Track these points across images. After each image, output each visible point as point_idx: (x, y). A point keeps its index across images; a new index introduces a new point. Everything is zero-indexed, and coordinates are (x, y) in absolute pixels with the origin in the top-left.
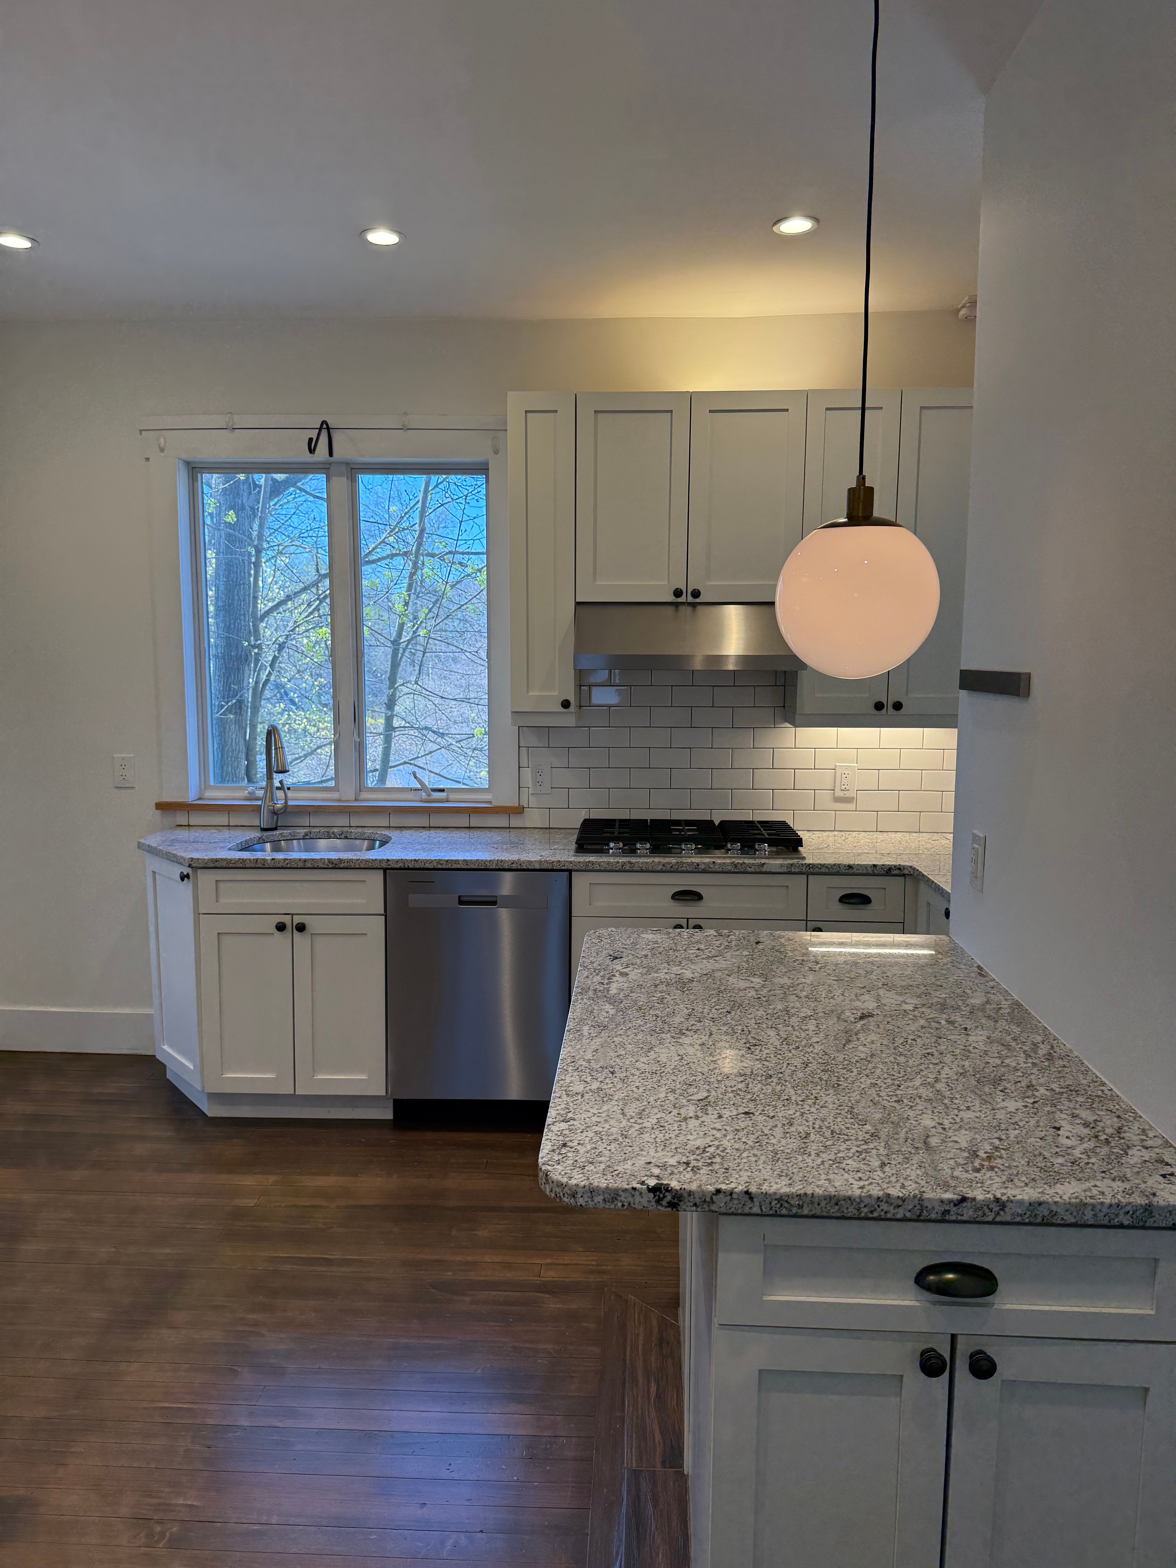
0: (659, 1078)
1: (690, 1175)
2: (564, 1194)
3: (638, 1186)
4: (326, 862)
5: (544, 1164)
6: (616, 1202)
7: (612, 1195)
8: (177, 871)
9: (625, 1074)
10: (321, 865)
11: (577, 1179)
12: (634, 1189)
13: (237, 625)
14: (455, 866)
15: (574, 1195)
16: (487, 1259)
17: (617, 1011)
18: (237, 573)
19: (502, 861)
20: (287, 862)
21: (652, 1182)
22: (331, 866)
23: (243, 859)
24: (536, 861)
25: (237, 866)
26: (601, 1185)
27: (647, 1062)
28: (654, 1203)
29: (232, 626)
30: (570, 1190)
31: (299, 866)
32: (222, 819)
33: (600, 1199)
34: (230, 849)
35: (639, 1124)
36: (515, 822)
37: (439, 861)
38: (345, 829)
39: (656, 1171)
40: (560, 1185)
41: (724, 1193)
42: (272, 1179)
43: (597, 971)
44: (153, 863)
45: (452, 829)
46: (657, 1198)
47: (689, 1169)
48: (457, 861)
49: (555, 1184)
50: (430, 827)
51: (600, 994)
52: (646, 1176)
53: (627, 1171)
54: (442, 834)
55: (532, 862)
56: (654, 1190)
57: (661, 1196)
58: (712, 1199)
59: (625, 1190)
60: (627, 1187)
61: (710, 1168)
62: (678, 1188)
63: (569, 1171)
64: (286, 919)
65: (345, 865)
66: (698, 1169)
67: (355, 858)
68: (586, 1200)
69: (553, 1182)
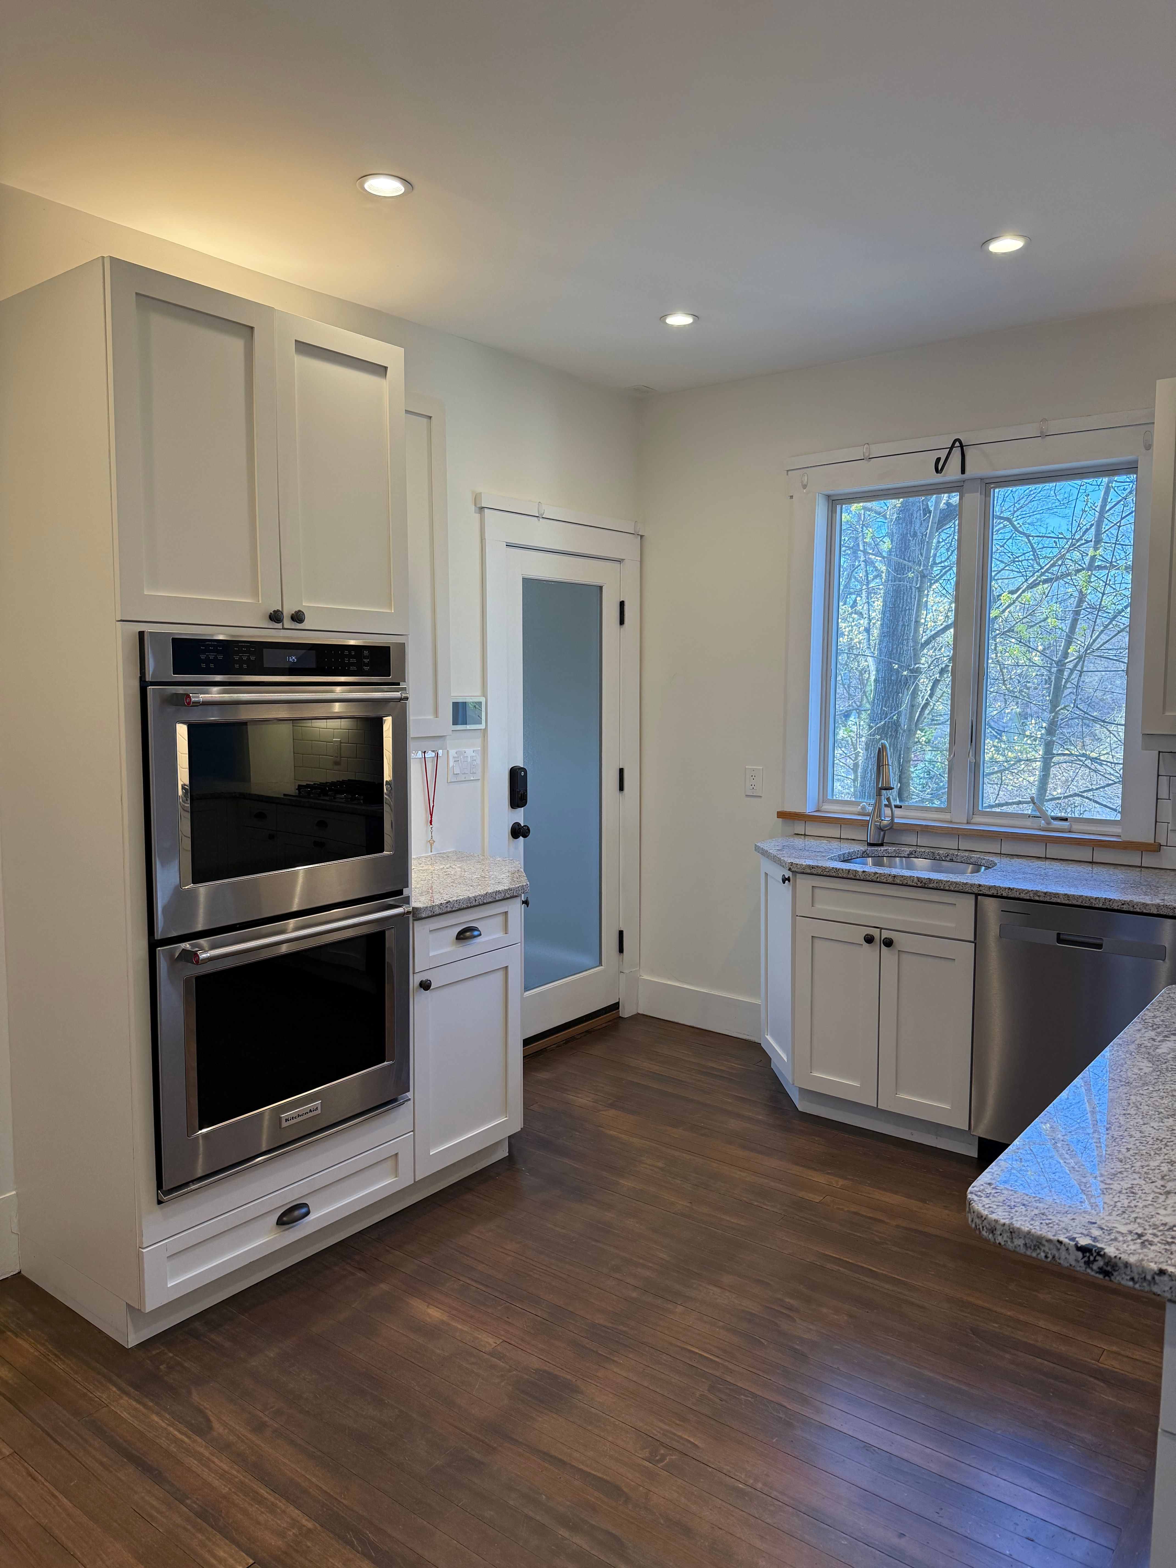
0: (1163, 1147)
1: (1138, 1246)
2: (983, 1227)
3: (1066, 1241)
4: (916, 880)
5: (971, 1193)
6: (1038, 1251)
7: (1035, 1243)
8: (780, 872)
9: (1121, 1133)
10: (910, 883)
11: (1000, 1215)
12: (1060, 1242)
13: (899, 649)
14: (1054, 900)
15: (992, 1231)
16: (1042, 1324)
17: (1154, 1070)
18: (903, 599)
19: (1110, 900)
20: (877, 876)
21: (1084, 1241)
22: (919, 885)
23: (836, 869)
24: (1153, 905)
25: (831, 874)
26: (1023, 1227)
27: (1157, 1128)
28: (1082, 1265)
29: (895, 651)
30: (989, 1224)
31: (888, 881)
32: (834, 832)
33: (1019, 1242)
34: (831, 859)
35: (1106, 1184)
36: (1149, 860)
37: (1036, 893)
38: (951, 852)
39: (1096, 1232)
40: (980, 1216)
41: (1170, 1276)
42: (841, 1182)
43: (1155, 1027)
44: (767, 866)
45: (1070, 862)
46: (1086, 1259)
47: (1139, 1241)
48: (1057, 895)
49: (976, 1214)
50: (1046, 858)
51: (1144, 1049)
52: (1082, 1233)
53: (1061, 1223)
54: (1057, 865)
55: (1147, 905)
56: (1084, 1250)
57: (1092, 1258)
58: (1153, 1278)
59: (1049, 1241)
60: (1052, 1238)
61: (1167, 1247)
62: (1113, 1255)
63: (995, 1207)
64: (875, 933)
65: (934, 885)
66: (1151, 1245)
67: (945, 879)
68: (1005, 1239)
69: (974, 1212)
